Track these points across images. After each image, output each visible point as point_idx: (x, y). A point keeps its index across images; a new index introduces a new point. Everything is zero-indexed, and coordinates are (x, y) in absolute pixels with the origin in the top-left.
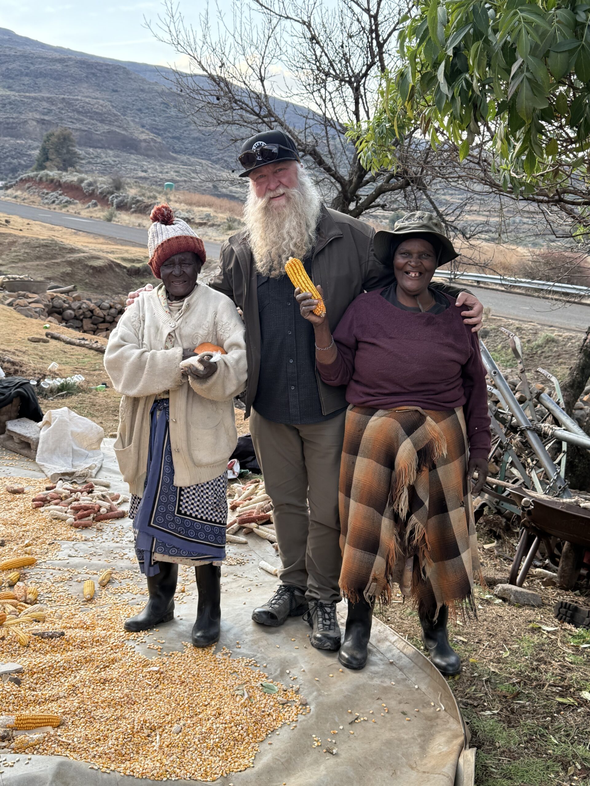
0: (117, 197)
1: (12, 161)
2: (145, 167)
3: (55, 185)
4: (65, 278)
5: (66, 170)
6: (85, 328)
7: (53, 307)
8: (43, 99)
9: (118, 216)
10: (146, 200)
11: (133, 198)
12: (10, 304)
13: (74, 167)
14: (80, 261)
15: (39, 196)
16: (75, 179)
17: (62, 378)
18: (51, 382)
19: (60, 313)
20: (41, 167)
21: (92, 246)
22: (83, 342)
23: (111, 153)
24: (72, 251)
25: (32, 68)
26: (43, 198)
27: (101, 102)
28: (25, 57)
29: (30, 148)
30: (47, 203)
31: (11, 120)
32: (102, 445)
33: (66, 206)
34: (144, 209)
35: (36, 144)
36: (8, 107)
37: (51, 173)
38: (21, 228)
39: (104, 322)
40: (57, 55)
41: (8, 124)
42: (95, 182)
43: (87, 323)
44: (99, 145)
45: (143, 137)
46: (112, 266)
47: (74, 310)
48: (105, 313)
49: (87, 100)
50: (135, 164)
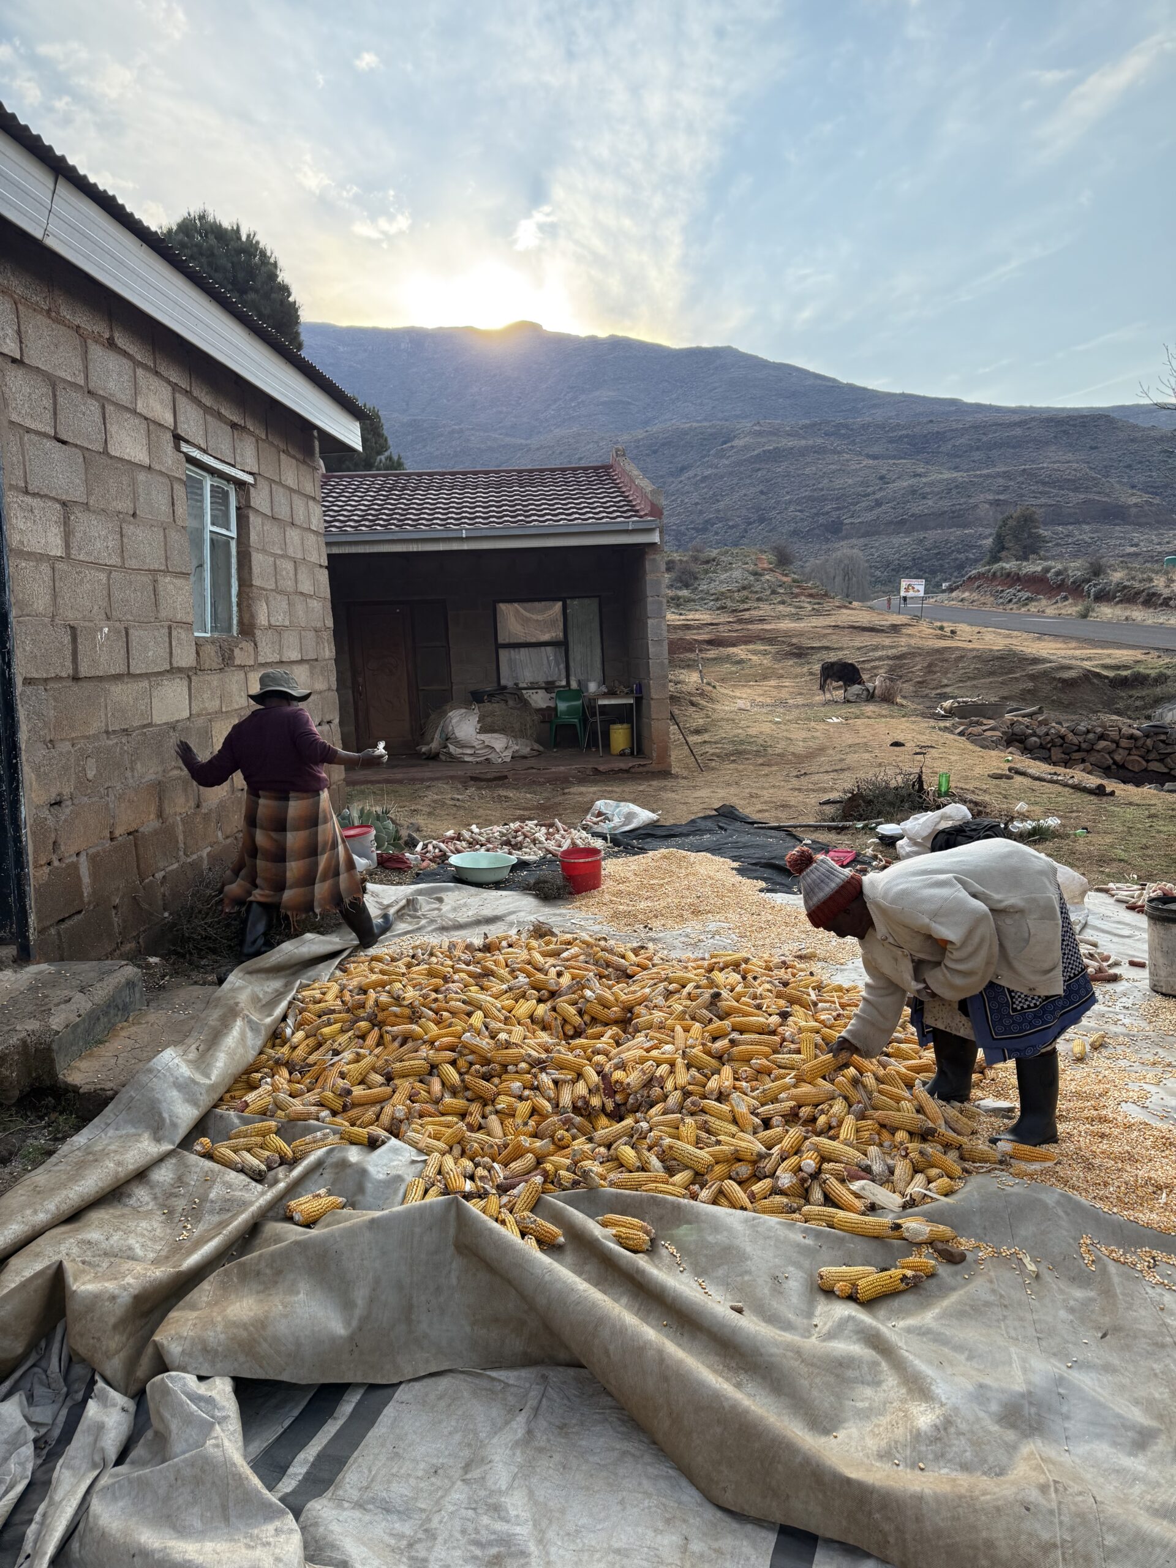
0: (1095, 585)
1: (958, 556)
2: (1136, 540)
3: (1013, 579)
4: (1026, 696)
5: (1026, 559)
6: (1054, 758)
7: (1013, 734)
8: (998, 475)
9: (1097, 609)
10: (1137, 585)
11: (1118, 584)
12: (961, 734)
13: (1038, 554)
14: (1045, 673)
15: (992, 595)
16: (1039, 568)
17: (1034, 820)
18: (1021, 825)
19: (1021, 742)
20: (995, 559)
21: (1063, 653)
22: (1055, 778)
23: (1086, 527)
24: (1036, 661)
25: (985, 439)
26: (996, 598)
27: (1075, 465)
28: (976, 427)
29: (981, 537)
30: (1002, 603)
31: (958, 507)
32: (1086, 899)
33: (1027, 604)
34: (1134, 597)
35: (988, 531)
36: (954, 492)
37: (1007, 566)
38: (970, 638)
39: (1078, 751)
40: (1016, 418)
41: (953, 512)
42: (1066, 569)
43: (1056, 753)
44: (1071, 520)
45: (1134, 500)
46: (1088, 677)
47: (1039, 737)
48: (1081, 739)
49: (1056, 466)
50: (1121, 538)
